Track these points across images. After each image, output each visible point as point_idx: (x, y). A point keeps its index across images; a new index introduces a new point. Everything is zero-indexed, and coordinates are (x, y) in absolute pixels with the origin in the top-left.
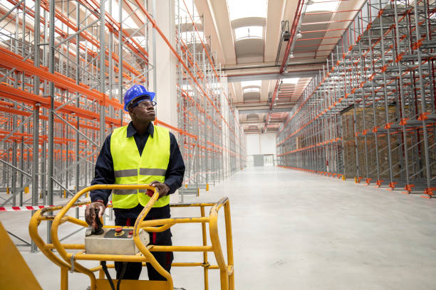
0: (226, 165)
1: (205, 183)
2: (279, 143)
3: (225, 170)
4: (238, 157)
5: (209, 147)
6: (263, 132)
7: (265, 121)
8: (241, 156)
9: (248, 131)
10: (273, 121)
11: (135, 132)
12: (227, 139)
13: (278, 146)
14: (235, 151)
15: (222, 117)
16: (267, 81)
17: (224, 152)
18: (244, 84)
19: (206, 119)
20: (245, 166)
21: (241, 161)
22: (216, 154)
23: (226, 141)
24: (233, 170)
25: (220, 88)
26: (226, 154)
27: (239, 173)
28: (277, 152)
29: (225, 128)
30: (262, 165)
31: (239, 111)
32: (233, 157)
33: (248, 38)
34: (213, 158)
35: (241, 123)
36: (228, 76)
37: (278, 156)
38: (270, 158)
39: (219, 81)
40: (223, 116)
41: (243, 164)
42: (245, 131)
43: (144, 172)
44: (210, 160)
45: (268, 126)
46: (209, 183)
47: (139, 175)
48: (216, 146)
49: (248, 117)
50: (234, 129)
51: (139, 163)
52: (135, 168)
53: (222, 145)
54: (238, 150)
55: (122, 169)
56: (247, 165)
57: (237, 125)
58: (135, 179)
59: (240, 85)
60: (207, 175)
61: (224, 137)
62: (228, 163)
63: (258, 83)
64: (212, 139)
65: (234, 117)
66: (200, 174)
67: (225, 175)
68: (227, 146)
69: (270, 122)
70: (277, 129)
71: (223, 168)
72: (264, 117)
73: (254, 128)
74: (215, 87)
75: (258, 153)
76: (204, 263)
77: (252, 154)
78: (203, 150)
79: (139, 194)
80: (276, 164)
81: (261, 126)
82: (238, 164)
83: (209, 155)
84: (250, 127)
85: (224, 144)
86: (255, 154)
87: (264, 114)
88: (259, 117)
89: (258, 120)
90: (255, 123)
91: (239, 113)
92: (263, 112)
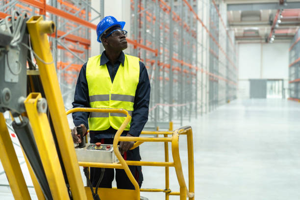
0: (202, 95)
1: (167, 121)
2: (293, 61)
3: (199, 102)
4: (222, 83)
5: (176, 65)
6: (267, 40)
7: (271, 23)
8: (228, 79)
9: (241, 39)
10: (286, 23)
11: (108, 60)
12: (204, 53)
13: (291, 66)
14: (217, 73)
15: (197, 18)
17: (199, 74)
19: (173, 20)
20: (235, 98)
21: (229, 88)
22: (187, 77)
23: (202, 56)
24: (214, 101)
26: (202, 77)
27: (222, 108)
28: (290, 76)
29: (202, 35)
30: (264, 96)
31: (228, 5)
32: (213, 81)
34: (181, 83)
35: (231, 24)
37: (291, 82)
38: (278, 85)
40: (200, 16)
41: (231, 93)
42: (237, 38)
43: (115, 97)
44: (176, 84)
45: (277, 32)
46: (174, 121)
47: (110, 101)
48: (187, 64)
49: (243, 15)
50: (218, 35)
51: (111, 89)
52: (107, 94)
53: (196, 62)
54: (223, 71)
55: (96, 94)
56: (239, 95)
57: (223, 29)
58: (108, 104)
60: (171, 109)
61: (199, 50)
62: (204, 90)
64: (181, 54)
65: (219, 15)
66: (161, 106)
67: (199, 110)
68: (204, 64)
69: (280, 25)
70: (291, 37)
71: (196, 99)
72: (271, 16)
73: (253, 34)
75: (257, 76)
76: (166, 190)
77: (247, 78)
78: (166, 69)
79: (110, 118)
80: (287, 96)
81: (265, 30)
82: (222, 94)
83: (176, 77)
84: (245, 31)
85: (199, 60)
86: (252, 78)
87: (270, 11)
88: (262, 15)
89: (260, 20)
90: (255, 25)
91: (228, 10)
92: (269, 8)
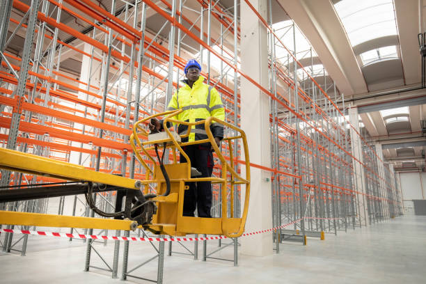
4: (385, 202)
6: (424, 170)
8: (391, 202)
9: (401, 170)
12: (361, 179)
16: (416, 107)
18: (385, 113)
20: (400, 214)
23: (359, 182)
25: (351, 121)
27: (388, 221)
29: (356, 166)
31: (383, 145)
33: (379, 61)
35: (386, 158)
36: (358, 107)
39: (347, 113)
41: (396, 210)
42: (396, 169)
49: (398, 152)
54: (384, 193)
56: (404, 212)
57: (380, 163)
59: (380, 115)
62: (363, 208)
63: (405, 110)
68: (361, 187)
72: (423, 151)
73: (411, 166)
74: (343, 121)
77: (411, 199)
81: (420, 162)
82: (385, 211)
84: (403, 164)
86: (415, 199)
87: (421, 148)
88: (415, 152)
89: (414, 155)
90: (410, 159)
91: (383, 148)
92: (420, 145)
